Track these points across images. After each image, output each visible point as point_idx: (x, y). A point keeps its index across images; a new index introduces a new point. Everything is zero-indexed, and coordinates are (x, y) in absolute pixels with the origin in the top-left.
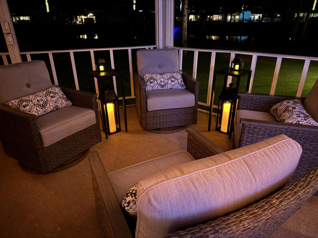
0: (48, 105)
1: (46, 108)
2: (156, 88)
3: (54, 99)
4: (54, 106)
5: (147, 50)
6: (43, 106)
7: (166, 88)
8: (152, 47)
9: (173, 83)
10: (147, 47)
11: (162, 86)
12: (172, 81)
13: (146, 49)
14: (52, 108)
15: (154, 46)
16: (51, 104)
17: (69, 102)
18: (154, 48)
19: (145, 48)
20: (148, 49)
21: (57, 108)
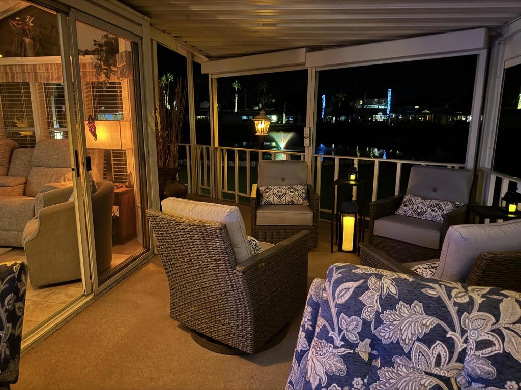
0: (284, 198)
1: (282, 200)
2: (409, 213)
3: (292, 194)
4: (290, 200)
5: (450, 169)
6: (280, 197)
7: (423, 217)
8: (457, 166)
9: (434, 213)
10: (449, 165)
11: (419, 214)
12: (433, 211)
13: (448, 167)
14: (287, 201)
15: (461, 165)
16: (287, 198)
17: (306, 201)
18: (460, 167)
19: (446, 166)
20: (450, 167)
21: (292, 203)
